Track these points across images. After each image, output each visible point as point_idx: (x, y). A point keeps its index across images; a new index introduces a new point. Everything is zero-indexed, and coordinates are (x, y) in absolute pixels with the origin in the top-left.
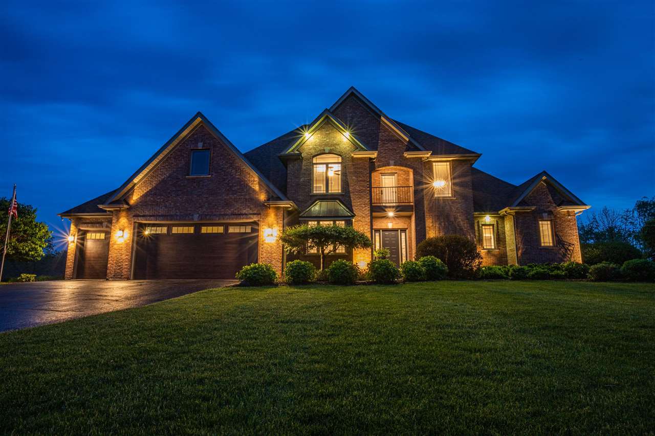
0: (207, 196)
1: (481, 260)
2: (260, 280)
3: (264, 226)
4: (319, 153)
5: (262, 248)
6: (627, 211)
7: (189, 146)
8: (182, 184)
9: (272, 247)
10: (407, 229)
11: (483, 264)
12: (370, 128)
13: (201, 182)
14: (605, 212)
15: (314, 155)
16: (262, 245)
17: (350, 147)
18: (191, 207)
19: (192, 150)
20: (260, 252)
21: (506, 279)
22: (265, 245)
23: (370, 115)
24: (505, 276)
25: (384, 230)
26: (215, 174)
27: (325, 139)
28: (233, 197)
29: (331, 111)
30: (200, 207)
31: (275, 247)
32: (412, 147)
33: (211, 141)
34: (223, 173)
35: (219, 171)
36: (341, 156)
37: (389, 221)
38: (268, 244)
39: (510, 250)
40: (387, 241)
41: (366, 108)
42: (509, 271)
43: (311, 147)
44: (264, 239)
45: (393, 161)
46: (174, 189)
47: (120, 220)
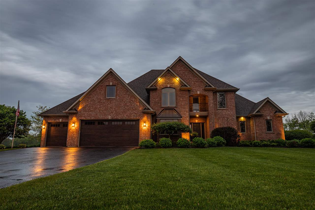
0: (115, 108)
1: (240, 138)
2: (150, 146)
3: (141, 122)
4: (165, 87)
5: (141, 132)
6: (312, 113)
7: (106, 84)
8: (103, 102)
9: (145, 131)
10: (205, 123)
11: (241, 140)
12: (188, 76)
13: (112, 101)
14: (301, 114)
15: (162, 88)
16: (141, 130)
17: (179, 84)
18: (107, 113)
19: (107, 86)
20: (140, 134)
21: (251, 146)
22: (142, 131)
23: (188, 70)
24: (251, 145)
25: (194, 123)
26: (118, 97)
27: (167, 81)
28: (127, 108)
29: (170, 67)
30: (111, 113)
31: (147, 132)
32: (208, 85)
33: (116, 82)
34: (122, 97)
35: (121, 96)
36: (175, 89)
37: (196, 119)
38: (144, 130)
39: (253, 133)
40: (195, 128)
41: (187, 67)
42: (252, 143)
43: (161, 84)
44: (142, 128)
45: (199, 92)
46: (99, 104)
47: (73, 118)
